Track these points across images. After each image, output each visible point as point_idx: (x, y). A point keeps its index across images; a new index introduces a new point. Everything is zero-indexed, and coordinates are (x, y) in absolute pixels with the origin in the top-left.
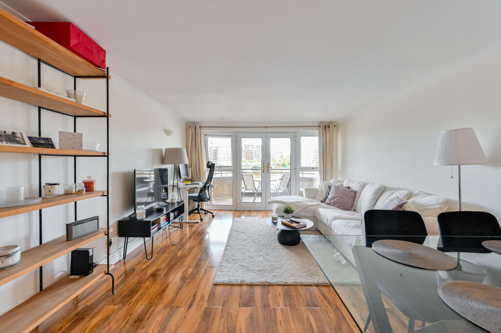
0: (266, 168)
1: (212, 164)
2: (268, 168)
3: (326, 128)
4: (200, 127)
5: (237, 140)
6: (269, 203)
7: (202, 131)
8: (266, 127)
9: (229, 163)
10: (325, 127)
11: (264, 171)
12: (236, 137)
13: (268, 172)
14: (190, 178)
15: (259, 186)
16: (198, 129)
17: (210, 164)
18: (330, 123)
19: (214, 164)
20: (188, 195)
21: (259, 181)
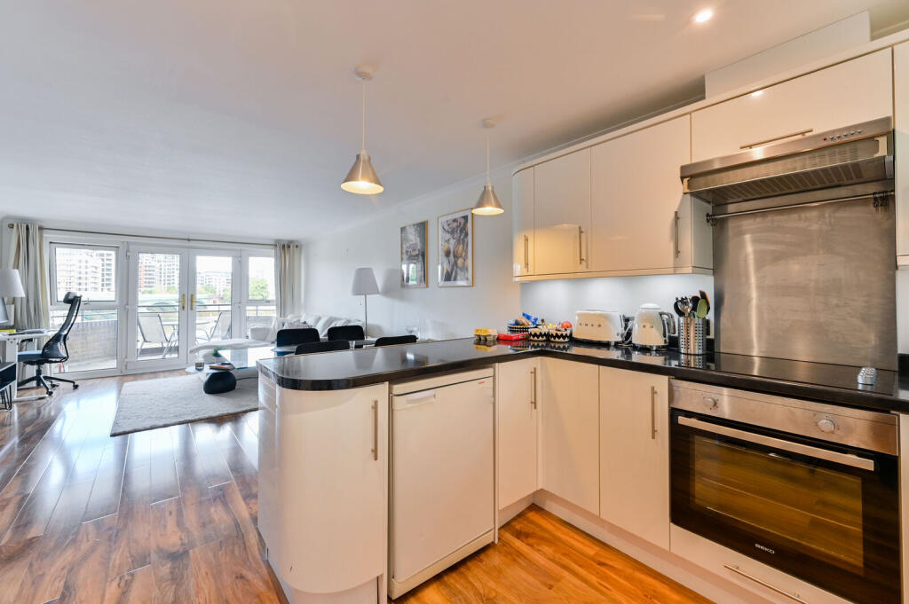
0: (188, 302)
1: (76, 297)
2: (192, 302)
3: (286, 249)
4: (41, 228)
5: (128, 257)
6: (191, 352)
7: (44, 235)
8: (189, 240)
9: (110, 295)
10: (284, 246)
11: (183, 307)
12: (128, 251)
13: (192, 309)
14: (12, 324)
15: (174, 334)
16: (33, 232)
17: (71, 297)
18: (291, 242)
19: (80, 297)
20: (17, 353)
21: (173, 325)
